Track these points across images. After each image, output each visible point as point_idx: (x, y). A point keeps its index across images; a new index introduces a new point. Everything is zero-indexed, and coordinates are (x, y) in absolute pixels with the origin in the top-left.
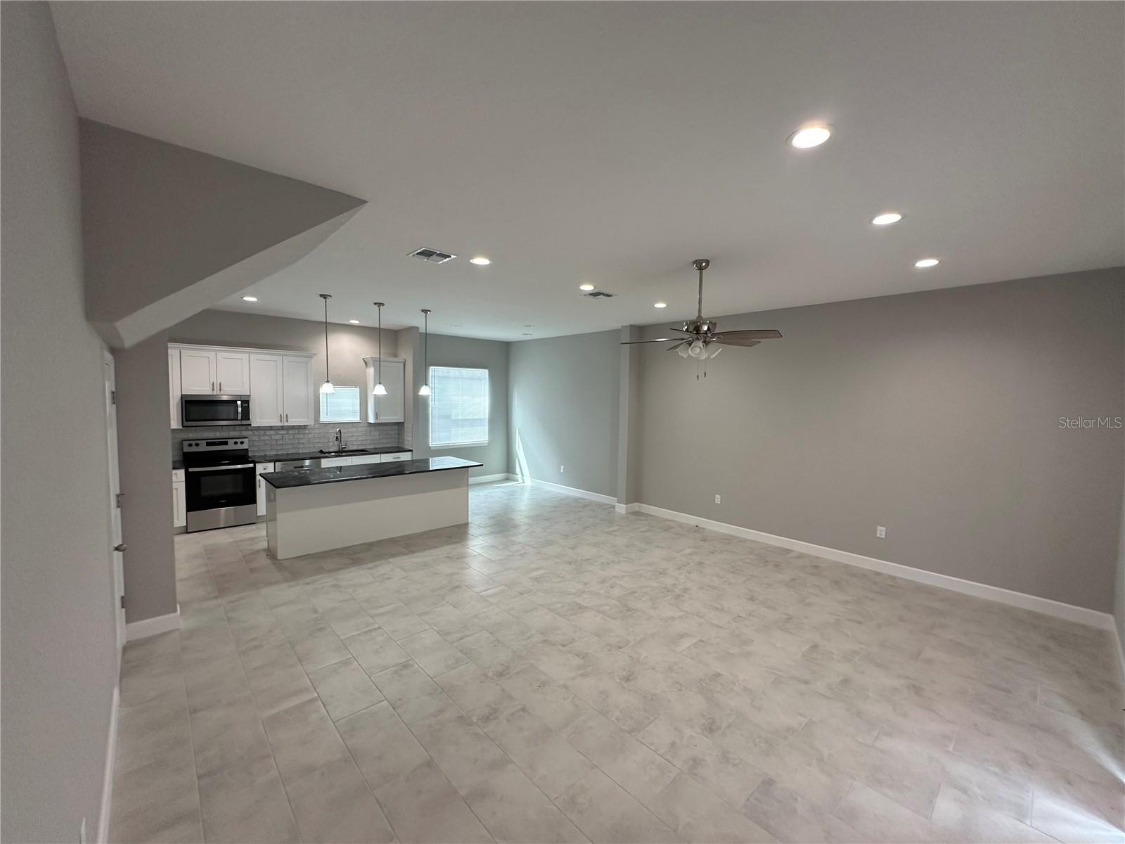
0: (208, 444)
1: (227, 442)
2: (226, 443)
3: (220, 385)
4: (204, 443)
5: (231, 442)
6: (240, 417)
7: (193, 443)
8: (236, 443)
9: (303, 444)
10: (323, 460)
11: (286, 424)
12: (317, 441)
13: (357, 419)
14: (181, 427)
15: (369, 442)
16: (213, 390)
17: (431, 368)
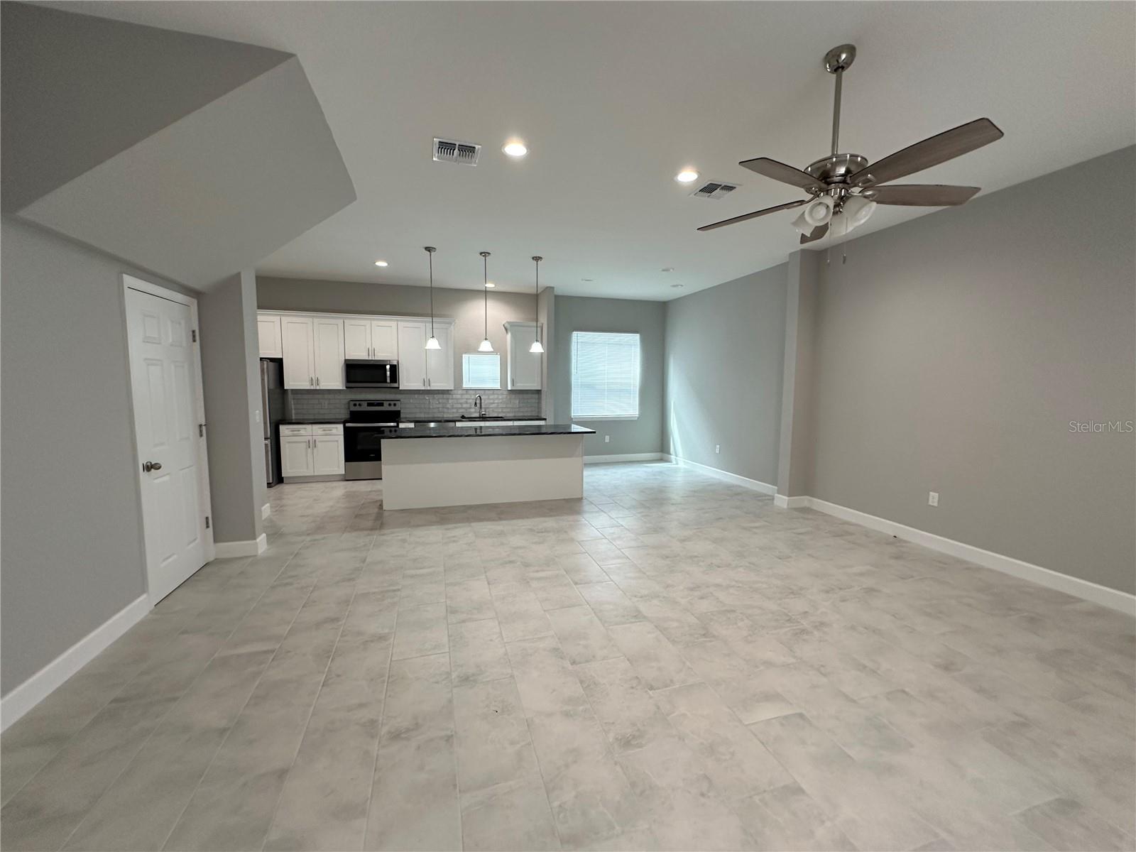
0: (369, 405)
1: (383, 403)
2: (381, 405)
3: (374, 350)
4: (365, 404)
5: (386, 404)
6: (388, 380)
7: (357, 403)
8: (390, 405)
9: (448, 408)
11: (429, 388)
12: (460, 406)
13: (498, 386)
14: (344, 388)
15: (508, 410)
16: (369, 355)
17: (575, 334)
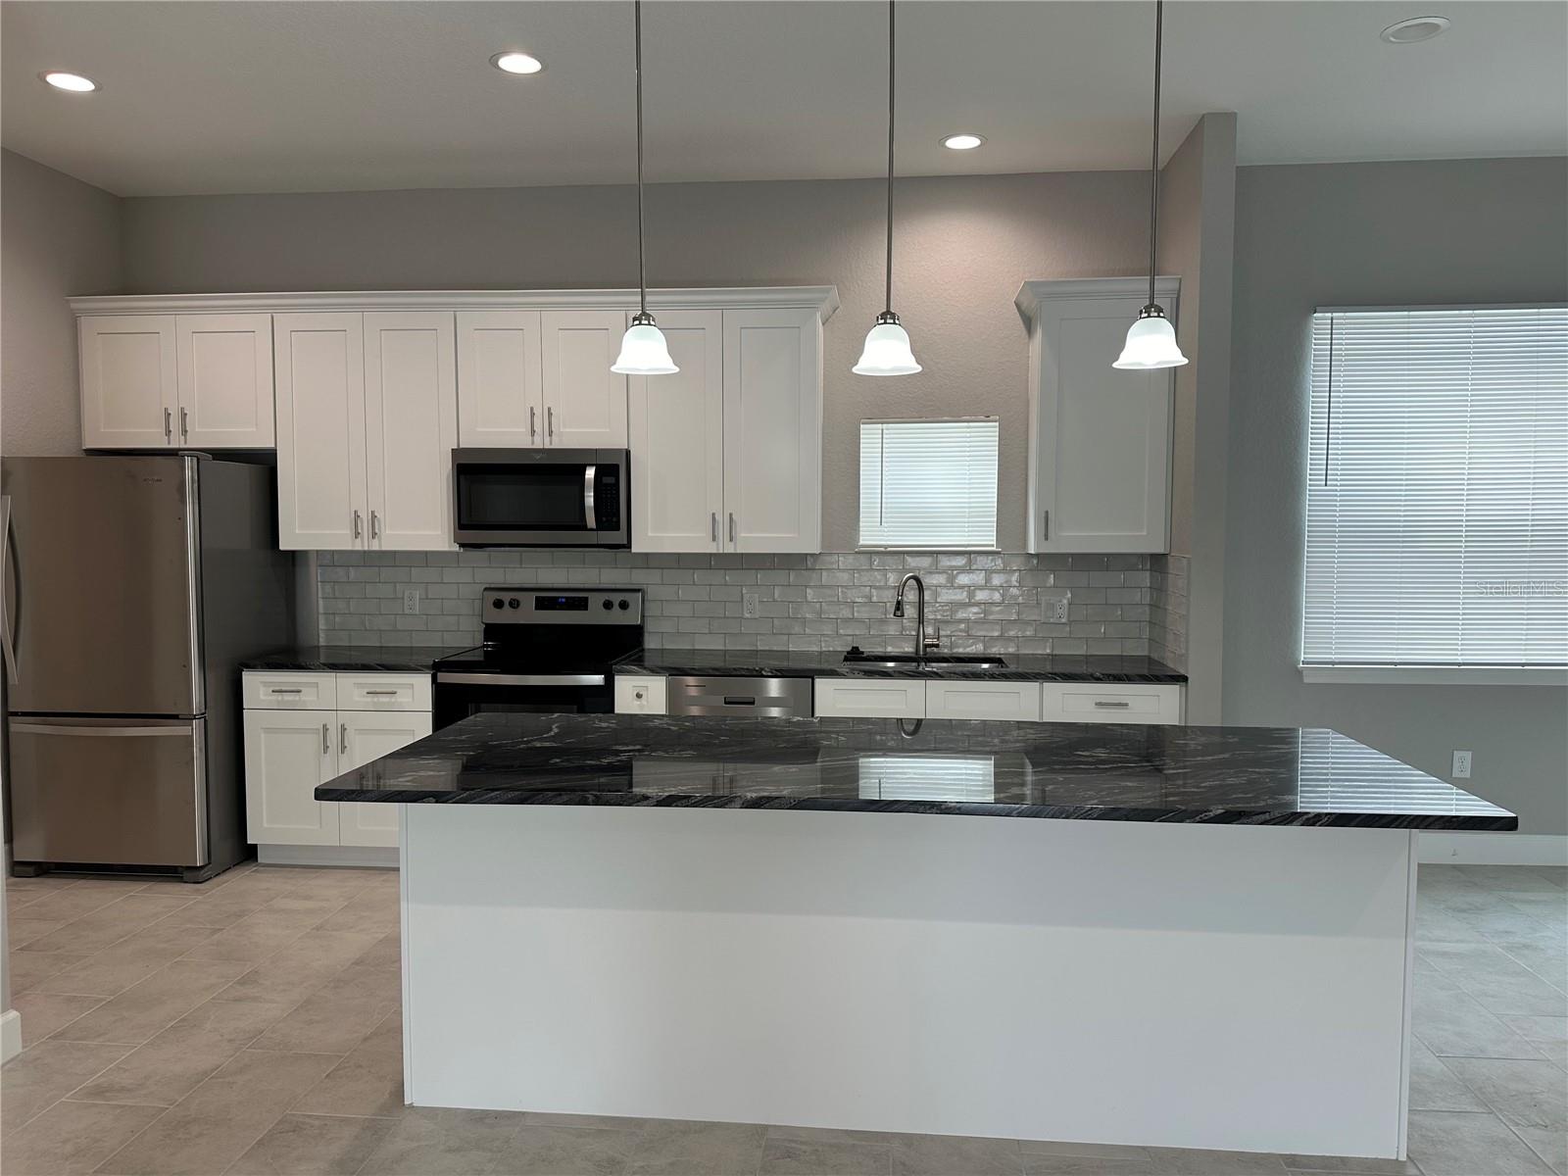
0: (542, 604)
1: (587, 598)
2: (580, 604)
3: (550, 414)
4: (528, 601)
5: (595, 601)
6: (591, 521)
7: (506, 597)
8: (608, 605)
9: (804, 622)
10: (822, 685)
11: (730, 549)
12: (846, 613)
13: (988, 539)
14: (456, 548)
16: (533, 432)
17: (1321, 319)
